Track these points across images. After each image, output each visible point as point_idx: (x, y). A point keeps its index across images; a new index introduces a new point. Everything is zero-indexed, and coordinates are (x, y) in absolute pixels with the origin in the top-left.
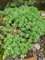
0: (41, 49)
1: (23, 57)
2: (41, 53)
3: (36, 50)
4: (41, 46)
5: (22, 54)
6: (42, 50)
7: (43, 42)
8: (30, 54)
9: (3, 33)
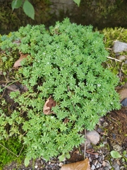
0: (101, 141)
1: (64, 160)
2: (101, 152)
3: (91, 143)
4: (102, 136)
5: (61, 154)
6: (103, 145)
7: (107, 127)
8: (78, 152)
9: (20, 109)
